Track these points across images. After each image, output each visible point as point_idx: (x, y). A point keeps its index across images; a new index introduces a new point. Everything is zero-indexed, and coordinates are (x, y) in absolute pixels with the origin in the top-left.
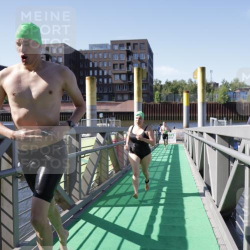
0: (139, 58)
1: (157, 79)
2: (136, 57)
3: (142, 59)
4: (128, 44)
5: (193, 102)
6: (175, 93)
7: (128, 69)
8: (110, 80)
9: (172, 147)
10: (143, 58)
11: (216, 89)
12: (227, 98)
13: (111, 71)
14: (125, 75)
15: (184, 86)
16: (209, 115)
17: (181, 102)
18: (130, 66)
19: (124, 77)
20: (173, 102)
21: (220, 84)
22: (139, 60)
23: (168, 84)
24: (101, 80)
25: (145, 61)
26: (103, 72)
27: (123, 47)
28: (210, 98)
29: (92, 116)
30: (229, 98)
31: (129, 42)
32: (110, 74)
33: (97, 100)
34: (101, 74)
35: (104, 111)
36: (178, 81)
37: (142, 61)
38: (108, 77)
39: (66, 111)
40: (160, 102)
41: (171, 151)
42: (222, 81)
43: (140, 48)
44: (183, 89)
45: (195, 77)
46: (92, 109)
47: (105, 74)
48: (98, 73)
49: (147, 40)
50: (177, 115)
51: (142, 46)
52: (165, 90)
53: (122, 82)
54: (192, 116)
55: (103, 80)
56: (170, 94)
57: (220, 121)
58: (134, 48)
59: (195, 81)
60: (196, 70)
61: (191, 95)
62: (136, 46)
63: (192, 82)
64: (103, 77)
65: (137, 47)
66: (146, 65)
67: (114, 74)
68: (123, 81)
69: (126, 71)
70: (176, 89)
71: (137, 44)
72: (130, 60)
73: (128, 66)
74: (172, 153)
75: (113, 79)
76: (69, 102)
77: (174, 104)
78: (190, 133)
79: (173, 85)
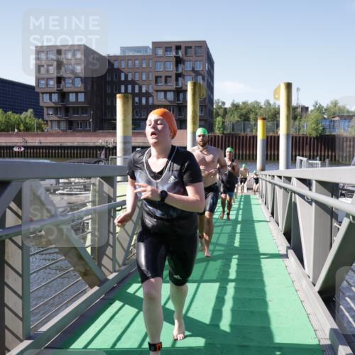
0: (193, 68)
1: (218, 100)
2: (188, 66)
3: (198, 69)
4: (178, 48)
5: (271, 134)
6: (244, 120)
7: (177, 84)
8: (151, 99)
9: (241, 199)
10: (199, 67)
11: (304, 115)
12: (321, 128)
13: (153, 87)
14: (172, 93)
15: (257, 111)
16: (294, 154)
17: (254, 134)
18: (180, 79)
19: (171, 96)
20: (242, 134)
21: (311, 108)
22: (193, 70)
23: (236, 107)
24: (137, 99)
25: (202, 73)
26: (140, 88)
27: (171, 51)
28: (296, 129)
29: (125, 151)
30: (323, 129)
31: (178, 44)
32: (151, 91)
33: (133, 129)
34: (137, 90)
35: (141, 145)
36: (249, 102)
37: (197, 73)
38: (148, 95)
39: (86, 144)
40: (223, 133)
41: (240, 205)
42: (314, 103)
43: (195, 53)
44: (256, 114)
45: (277, 96)
46: (125, 142)
47: (144, 90)
48: (133, 89)
49: (204, 42)
50: (248, 153)
51: (199, 50)
52: (231, 115)
53: (168, 104)
54: (269, 154)
55: (140, 100)
56: (238, 121)
57: (310, 162)
58: (186, 53)
59: (275, 103)
60: (279, 87)
61: (269, 124)
62: (189, 50)
63: (270, 104)
64: (140, 95)
65: (191, 52)
66: (203, 79)
67: (157, 91)
68: (169, 101)
69: (174, 87)
70: (246, 114)
71: (191, 47)
72: (180, 71)
73: (177, 80)
74: (242, 207)
75: (155, 98)
76: (89, 131)
77: (243, 137)
78: (269, 179)
79: (242, 109)
